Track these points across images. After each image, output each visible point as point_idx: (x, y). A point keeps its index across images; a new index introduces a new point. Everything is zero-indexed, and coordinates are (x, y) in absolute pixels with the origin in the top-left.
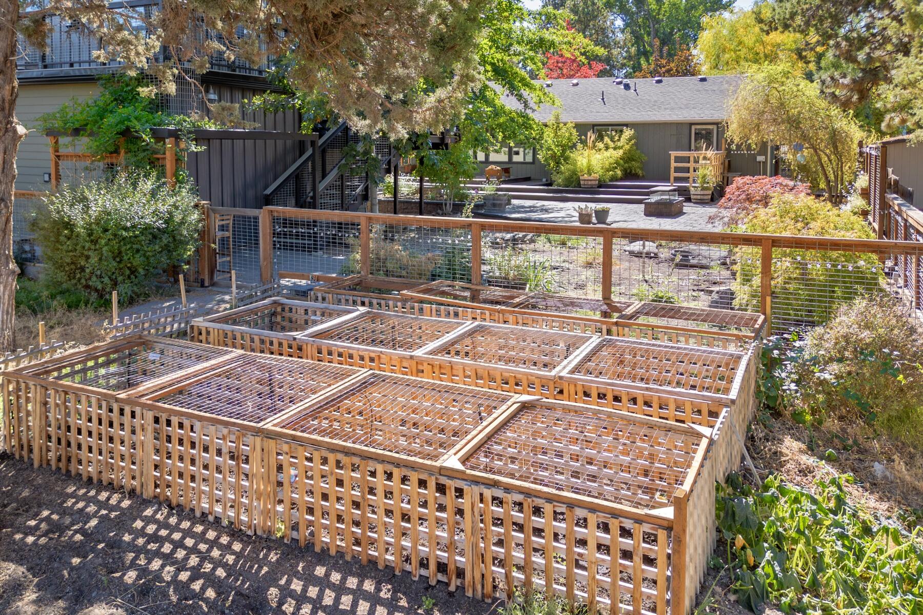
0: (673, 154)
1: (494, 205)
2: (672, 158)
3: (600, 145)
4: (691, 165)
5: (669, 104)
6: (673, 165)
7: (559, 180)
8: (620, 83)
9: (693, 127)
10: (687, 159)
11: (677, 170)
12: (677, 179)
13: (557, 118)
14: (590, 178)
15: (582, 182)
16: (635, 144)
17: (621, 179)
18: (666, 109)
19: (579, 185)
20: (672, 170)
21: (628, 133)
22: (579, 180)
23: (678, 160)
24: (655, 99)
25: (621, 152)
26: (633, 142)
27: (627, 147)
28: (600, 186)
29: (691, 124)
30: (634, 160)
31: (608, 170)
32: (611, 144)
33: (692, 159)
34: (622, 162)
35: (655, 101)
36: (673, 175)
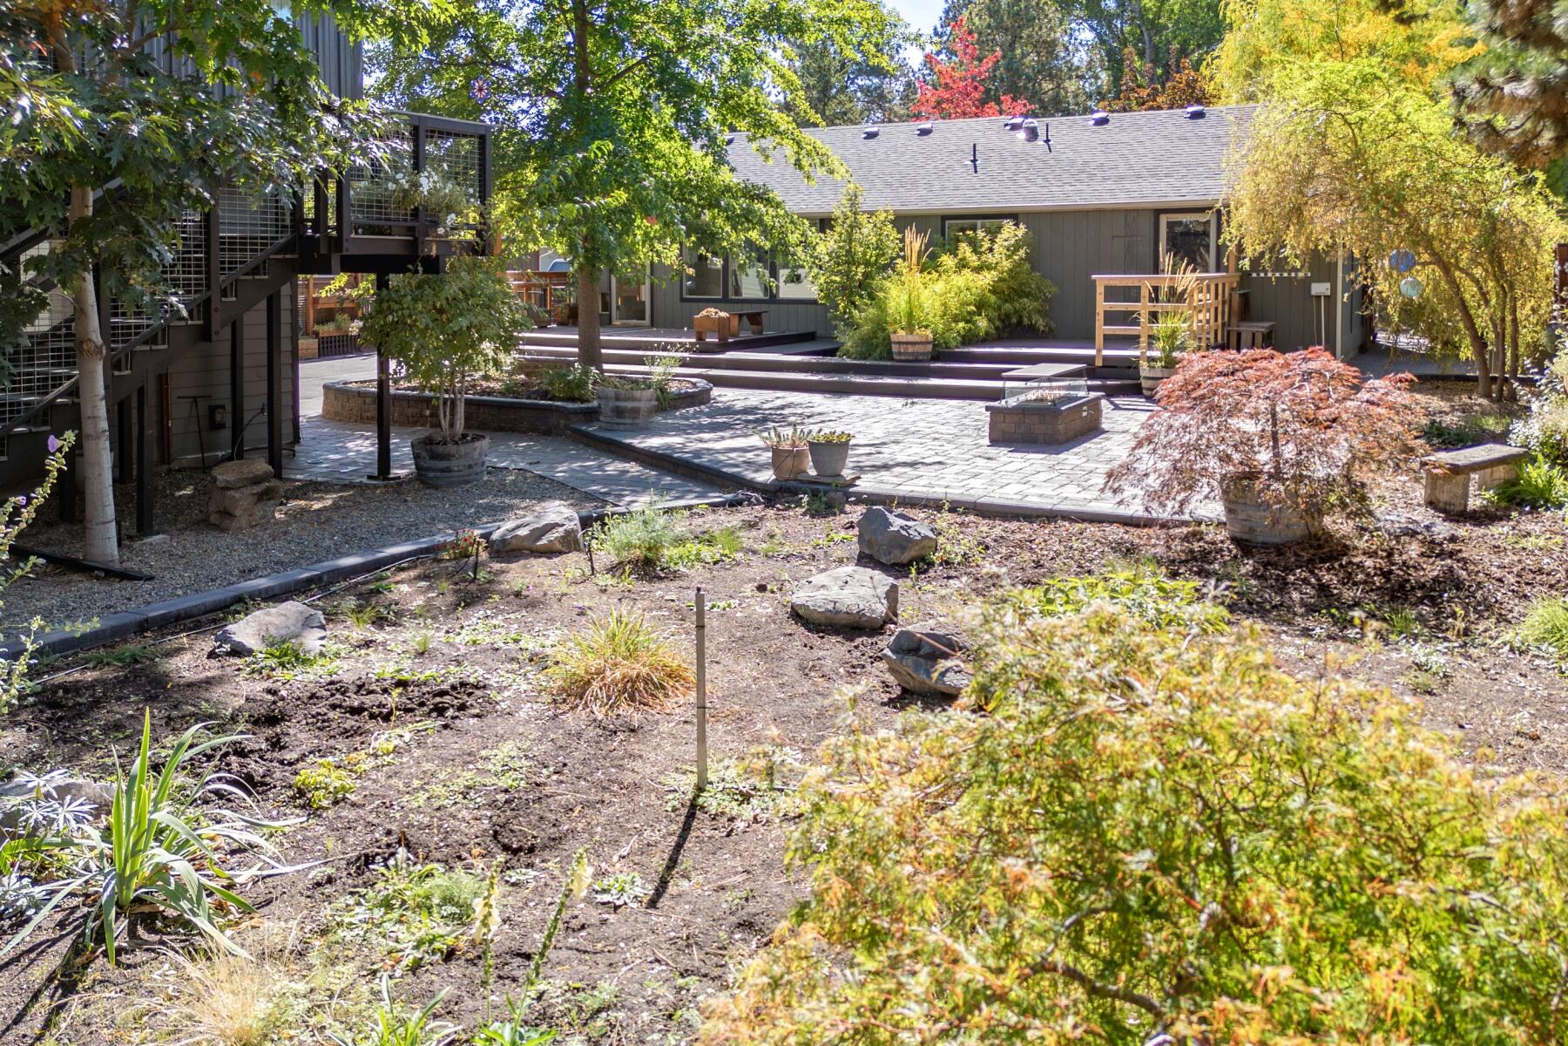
0: (1102, 280)
1: (619, 412)
2: (1100, 290)
3: (947, 260)
4: (1143, 307)
5: (1116, 167)
6: (1102, 306)
7: (848, 340)
8: (1015, 127)
9: (1164, 219)
10: (1132, 294)
11: (1111, 318)
12: (1110, 340)
13: (853, 199)
14: (910, 338)
15: (895, 348)
16: (1028, 258)
17: (986, 340)
18: (1105, 179)
19: (889, 355)
20: (1100, 319)
21: (1010, 233)
22: (890, 343)
23: (1112, 293)
24: (1086, 157)
25: (986, 279)
26: (1022, 253)
27: (1007, 264)
28: (936, 357)
29: (1158, 212)
30: (1028, 295)
31: (956, 319)
32: (973, 259)
33: (1144, 293)
34: (993, 298)
35: (1086, 163)
36: (1102, 329)
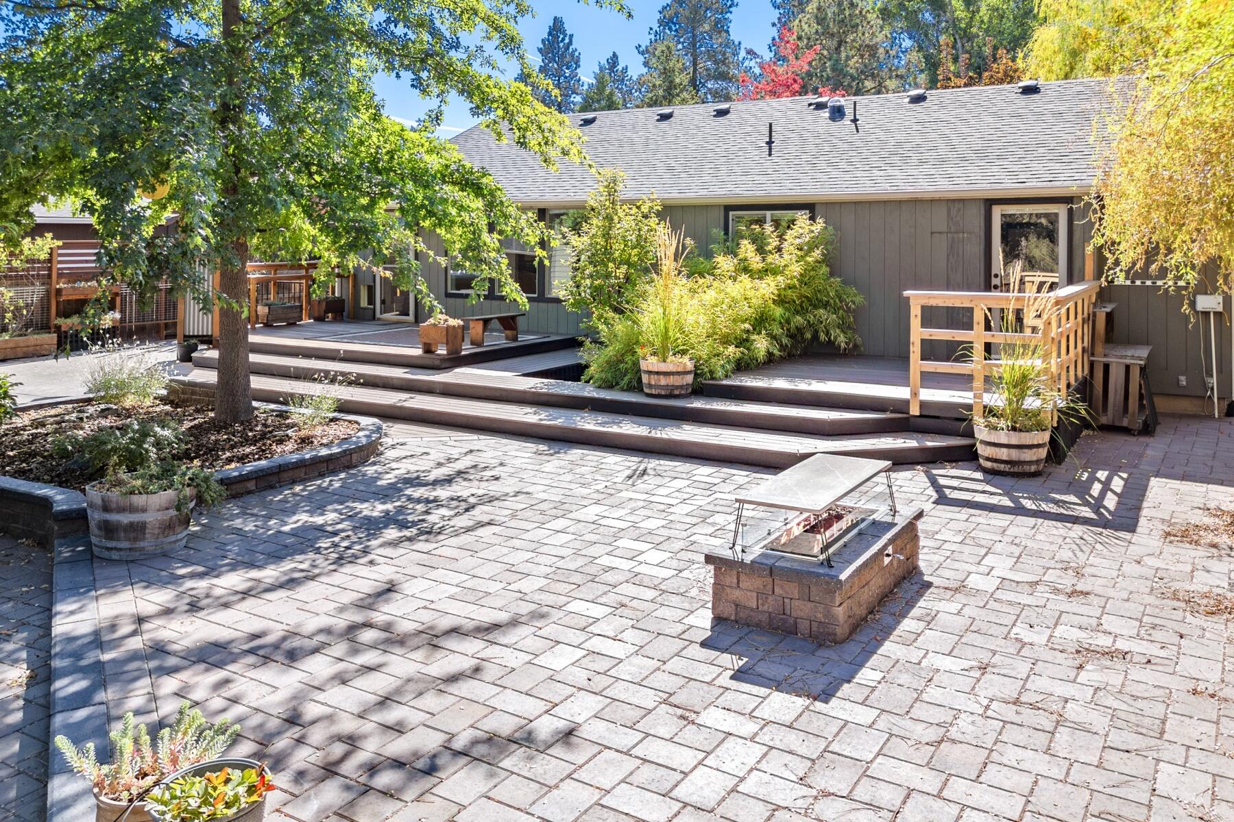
0: (917, 298)
2: (915, 312)
3: (725, 263)
4: (977, 336)
5: (935, 148)
6: (918, 333)
8: (820, 106)
9: (997, 212)
10: (959, 318)
11: (931, 350)
12: (929, 379)
13: (611, 187)
14: (663, 367)
15: (645, 378)
16: (826, 260)
18: (922, 162)
19: (637, 387)
20: (915, 351)
21: (804, 228)
22: (637, 371)
23: (931, 316)
24: (900, 137)
25: (768, 288)
26: (817, 254)
27: (796, 269)
28: (700, 390)
29: (990, 203)
30: (826, 305)
31: (725, 341)
32: (756, 262)
33: (979, 317)
34: (778, 312)
35: (899, 144)
36: (917, 364)
